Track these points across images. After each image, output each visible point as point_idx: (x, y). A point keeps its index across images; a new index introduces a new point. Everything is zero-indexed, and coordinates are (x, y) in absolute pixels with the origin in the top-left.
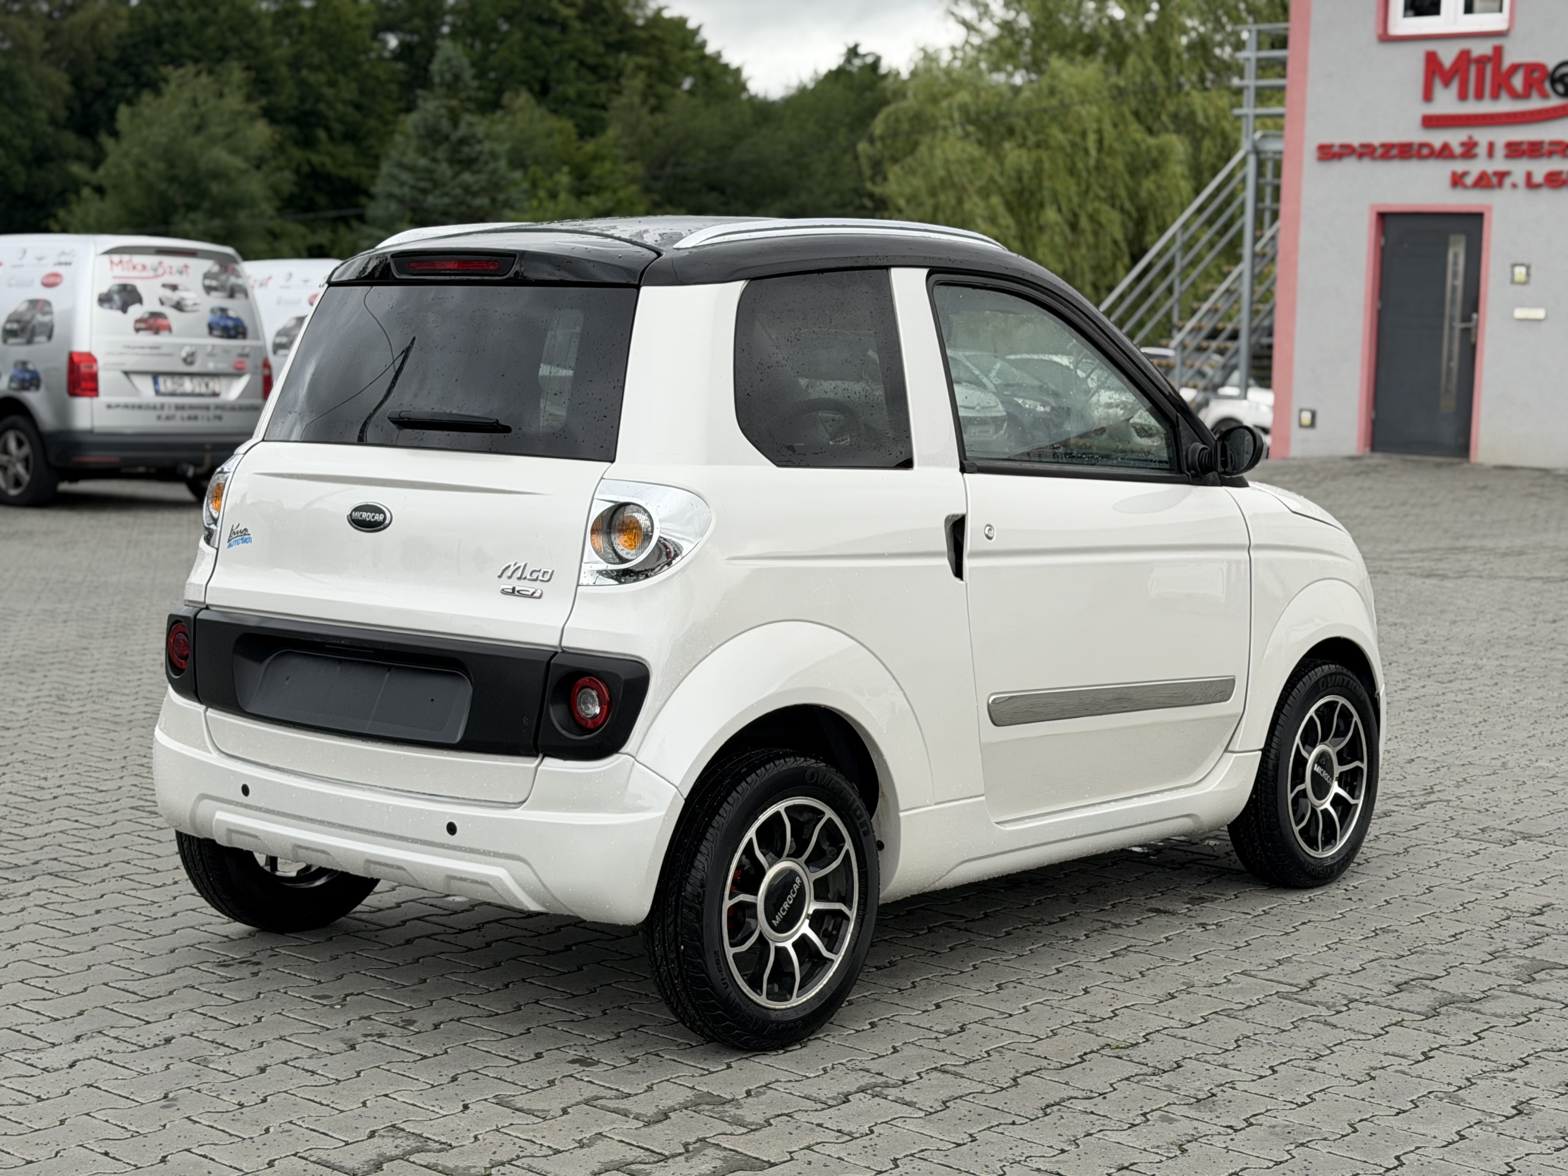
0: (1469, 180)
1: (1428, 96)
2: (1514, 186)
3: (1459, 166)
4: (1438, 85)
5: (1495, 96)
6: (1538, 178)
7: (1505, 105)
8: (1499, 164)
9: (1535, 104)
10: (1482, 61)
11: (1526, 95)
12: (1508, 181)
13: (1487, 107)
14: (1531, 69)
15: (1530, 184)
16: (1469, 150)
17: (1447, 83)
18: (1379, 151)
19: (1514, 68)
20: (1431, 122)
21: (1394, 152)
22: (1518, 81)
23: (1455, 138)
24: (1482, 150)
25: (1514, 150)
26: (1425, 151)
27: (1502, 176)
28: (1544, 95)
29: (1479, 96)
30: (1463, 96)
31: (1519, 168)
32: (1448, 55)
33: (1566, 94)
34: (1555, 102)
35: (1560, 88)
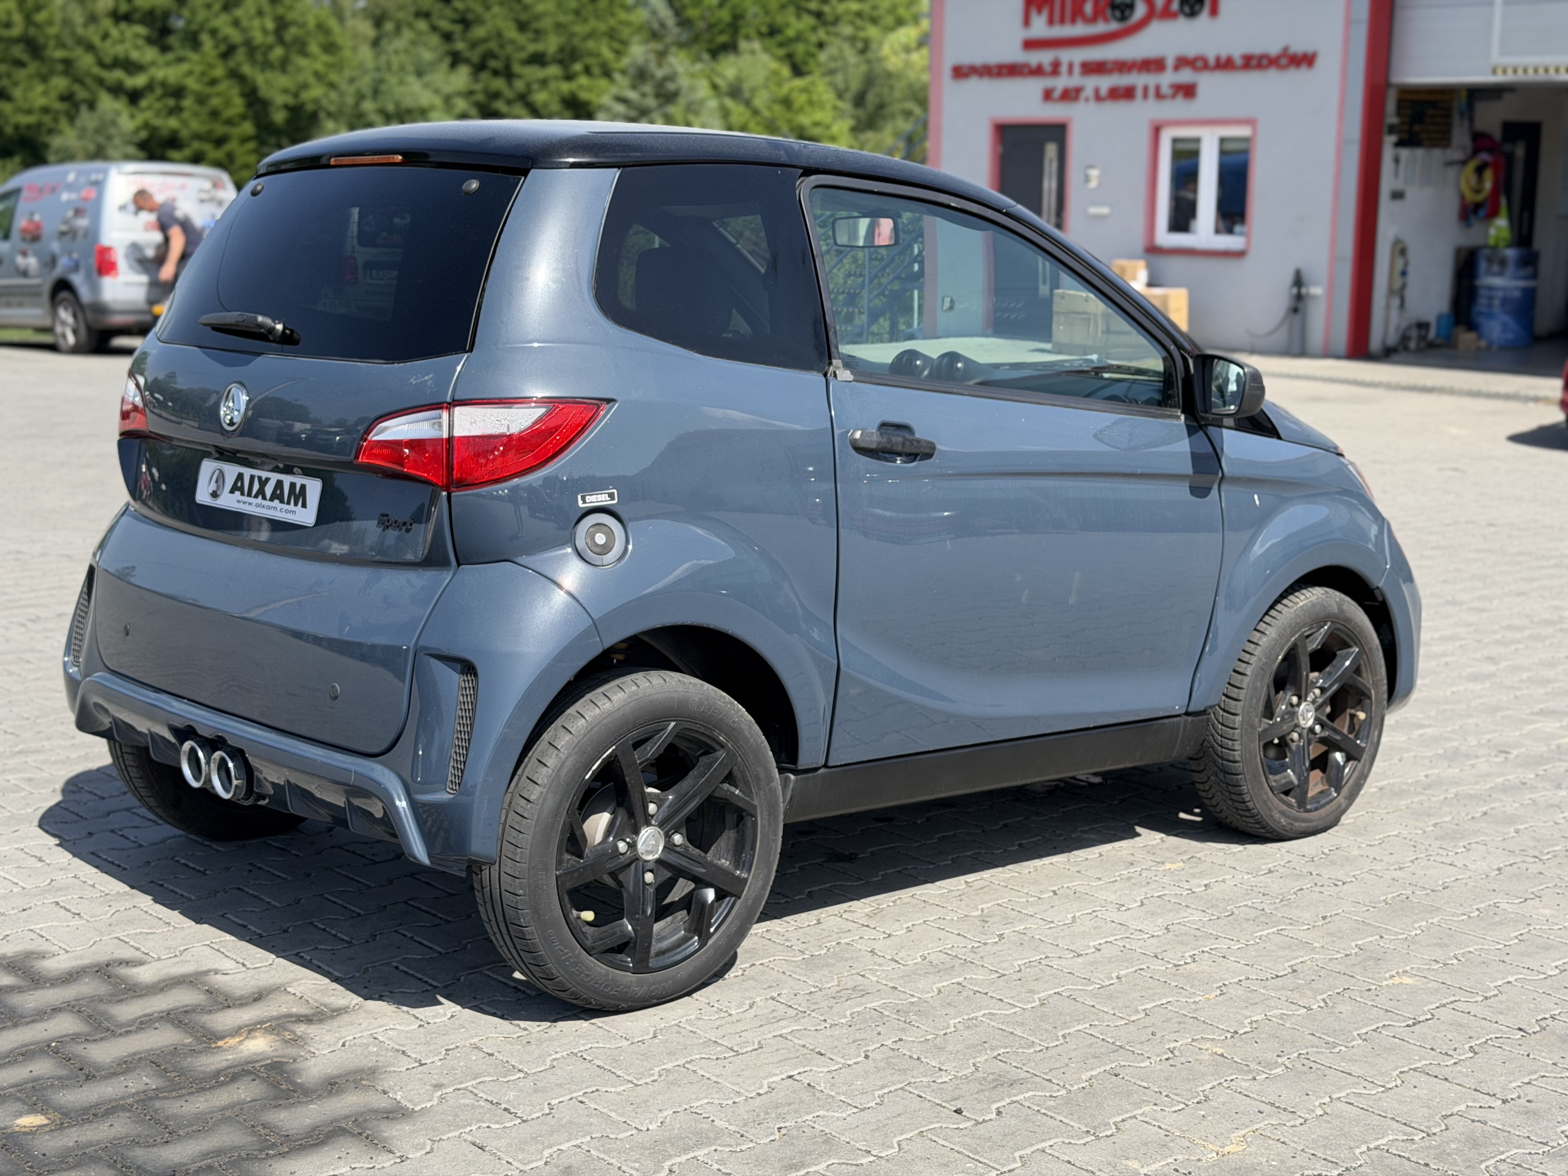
0: (1057, 94)
1: (1027, 22)
2: (1087, 99)
3: (1049, 82)
6: (1104, 92)
8: (1076, 80)
9: (1100, 28)
11: (1093, 20)
12: (1083, 95)
13: (1068, 31)
15: (1098, 98)
16: (1056, 68)
17: (1039, 11)
18: (995, 71)
20: (1030, 45)
21: (1005, 71)
22: (1089, 9)
23: (1044, 57)
24: (1064, 69)
25: (1087, 68)
26: (1026, 70)
27: (1078, 90)
28: (1106, 20)
30: (1051, 22)
31: (1091, 83)
33: (1123, 19)
34: (1114, 26)
35: (1118, 14)
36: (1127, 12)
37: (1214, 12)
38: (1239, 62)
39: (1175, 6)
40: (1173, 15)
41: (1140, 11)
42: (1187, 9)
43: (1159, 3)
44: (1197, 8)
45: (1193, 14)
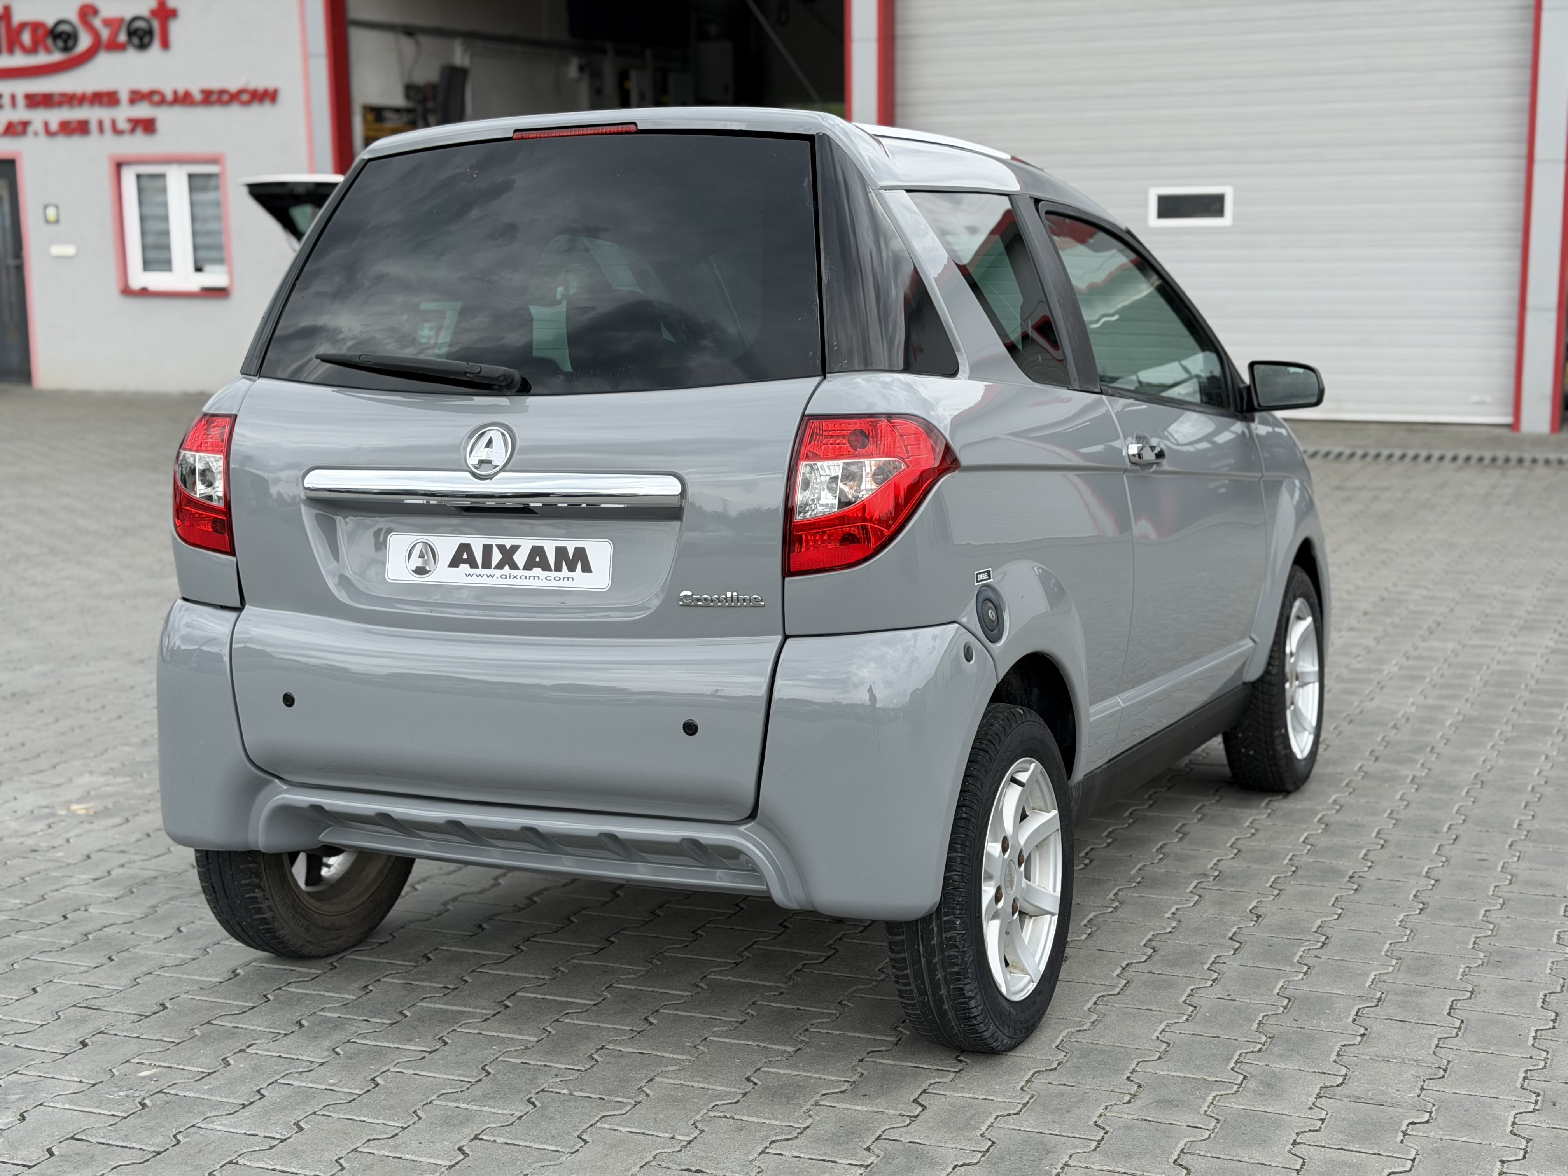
2: (36, 134)
6: (54, 126)
7: (19, 60)
8: (21, 114)
9: (42, 59)
11: (33, 50)
12: (31, 129)
13: (4, 61)
14: (36, 26)
15: (49, 133)
19: (23, 26)
22: (26, 38)
25: (32, 101)
27: (25, 125)
28: (48, 51)
31: (38, 117)
33: (66, 49)
34: (57, 57)
35: (60, 43)
36: (70, 43)
37: (165, 44)
38: (198, 96)
39: (122, 37)
40: (121, 47)
41: (84, 42)
42: (136, 40)
43: (105, 33)
44: (146, 40)
45: (143, 46)
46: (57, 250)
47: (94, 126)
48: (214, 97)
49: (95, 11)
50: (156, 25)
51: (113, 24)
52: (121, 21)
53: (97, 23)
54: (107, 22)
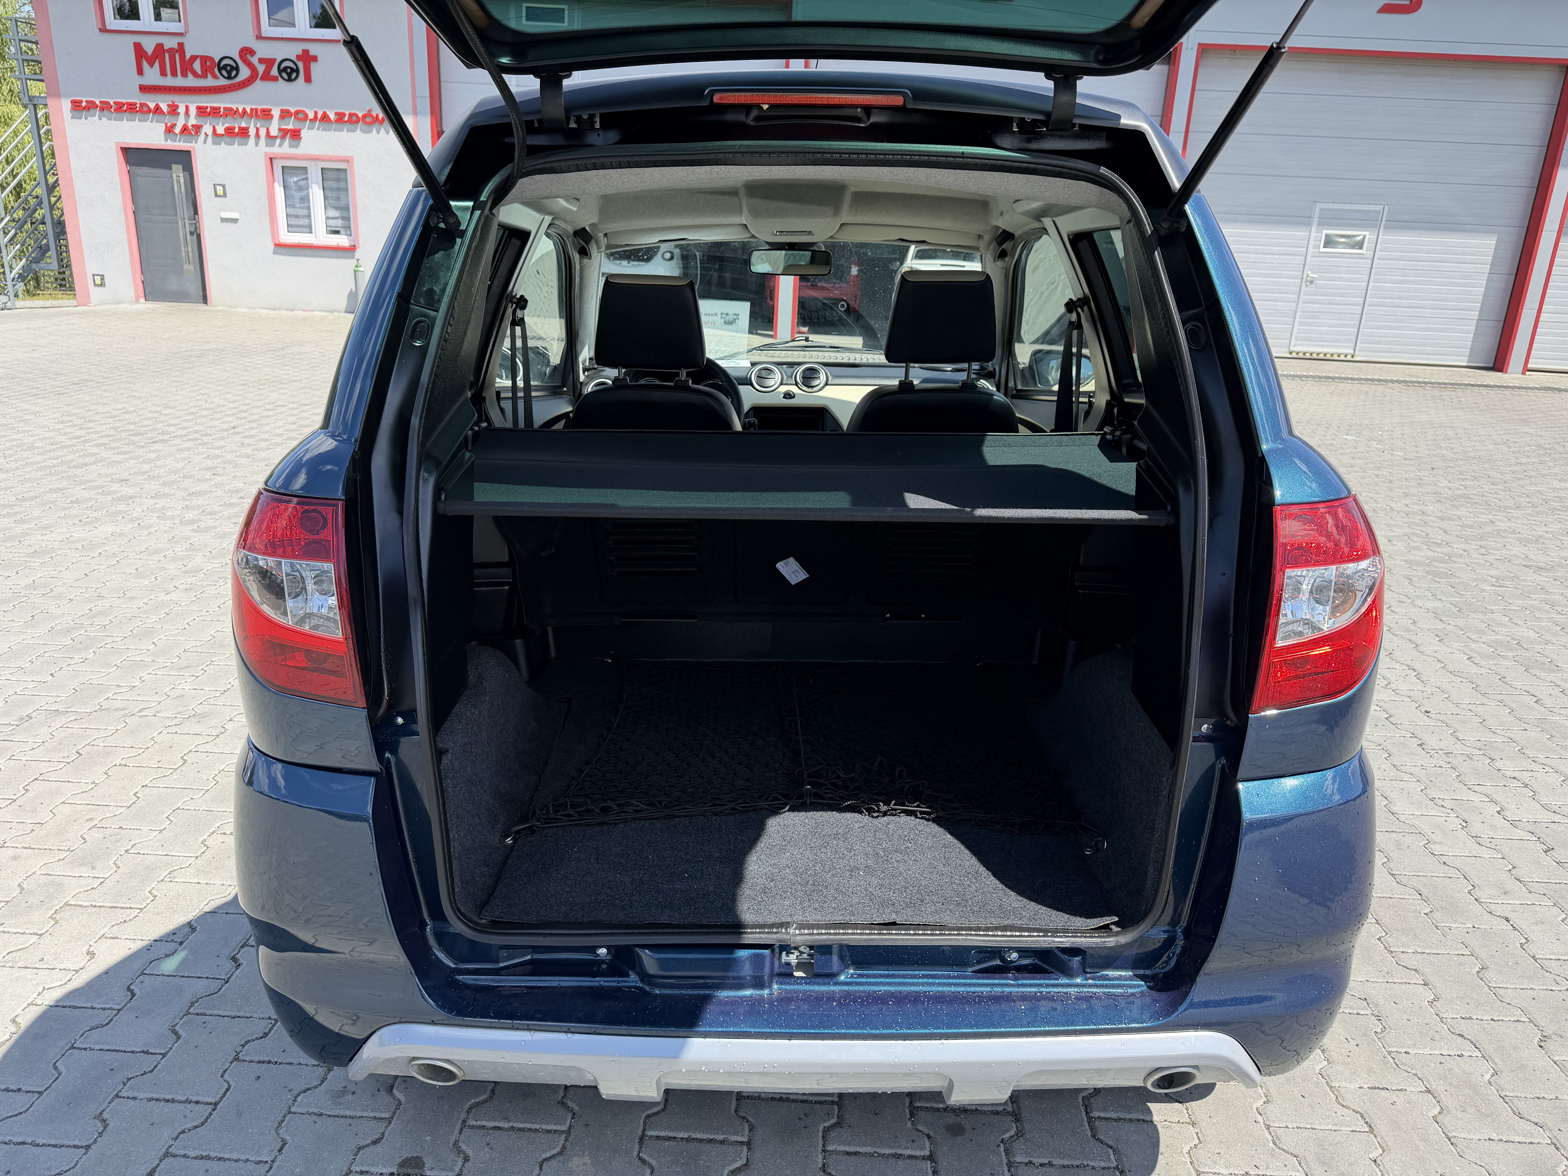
0: (177, 130)
1: (140, 72)
2: (206, 135)
3: (169, 120)
4: (145, 65)
5: (184, 75)
6: (220, 130)
7: (191, 81)
8: (194, 120)
9: (210, 82)
10: (171, 50)
11: (204, 76)
12: (201, 132)
13: (179, 81)
14: (204, 59)
15: (216, 134)
16: (173, 110)
17: (151, 65)
18: (115, 108)
19: (194, 58)
20: (144, 89)
21: (124, 108)
22: (197, 66)
23: (163, 101)
24: (182, 110)
25: (202, 111)
26: (145, 109)
27: (197, 129)
28: (215, 77)
29: (174, 74)
30: (163, 73)
31: (207, 124)
32: (149, 45)
33: (229, 77)
34: (222, 82)
35: (225, 73)
36: (234, 73)
37: (308, 79)
38: (333, 117)
39: (274, 72)
40: (275, 79)
41: (244, 73)
42: (285, 75)
43: (261, 68)
44: (294, 75)
45: (290, 80)
46: (224, 215)
47: (252, 132)
48: (346, 119)
49: (252, 52)
50: (301, 65)
51: (269, 62)
52: (274, 60)
53: (254, 60)
54: (261, 61)
